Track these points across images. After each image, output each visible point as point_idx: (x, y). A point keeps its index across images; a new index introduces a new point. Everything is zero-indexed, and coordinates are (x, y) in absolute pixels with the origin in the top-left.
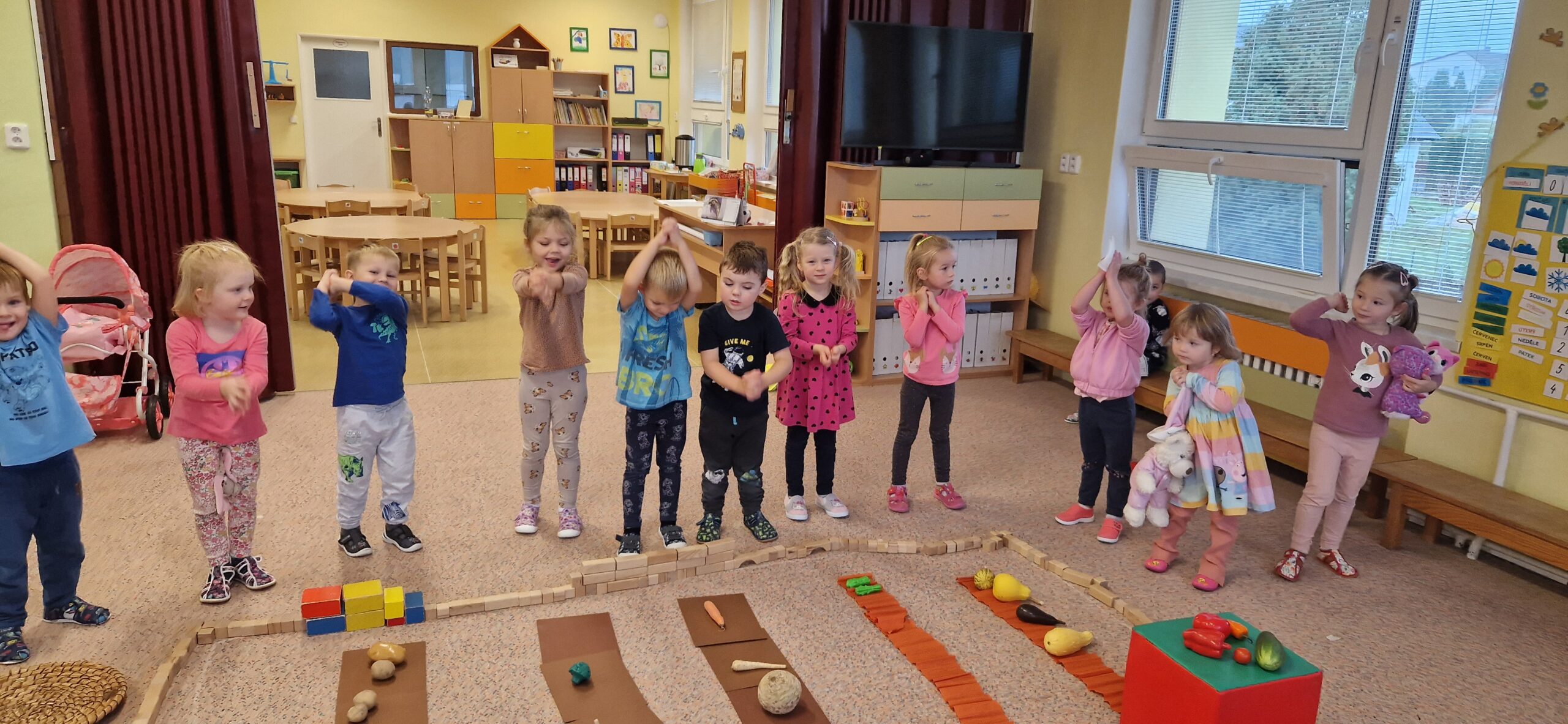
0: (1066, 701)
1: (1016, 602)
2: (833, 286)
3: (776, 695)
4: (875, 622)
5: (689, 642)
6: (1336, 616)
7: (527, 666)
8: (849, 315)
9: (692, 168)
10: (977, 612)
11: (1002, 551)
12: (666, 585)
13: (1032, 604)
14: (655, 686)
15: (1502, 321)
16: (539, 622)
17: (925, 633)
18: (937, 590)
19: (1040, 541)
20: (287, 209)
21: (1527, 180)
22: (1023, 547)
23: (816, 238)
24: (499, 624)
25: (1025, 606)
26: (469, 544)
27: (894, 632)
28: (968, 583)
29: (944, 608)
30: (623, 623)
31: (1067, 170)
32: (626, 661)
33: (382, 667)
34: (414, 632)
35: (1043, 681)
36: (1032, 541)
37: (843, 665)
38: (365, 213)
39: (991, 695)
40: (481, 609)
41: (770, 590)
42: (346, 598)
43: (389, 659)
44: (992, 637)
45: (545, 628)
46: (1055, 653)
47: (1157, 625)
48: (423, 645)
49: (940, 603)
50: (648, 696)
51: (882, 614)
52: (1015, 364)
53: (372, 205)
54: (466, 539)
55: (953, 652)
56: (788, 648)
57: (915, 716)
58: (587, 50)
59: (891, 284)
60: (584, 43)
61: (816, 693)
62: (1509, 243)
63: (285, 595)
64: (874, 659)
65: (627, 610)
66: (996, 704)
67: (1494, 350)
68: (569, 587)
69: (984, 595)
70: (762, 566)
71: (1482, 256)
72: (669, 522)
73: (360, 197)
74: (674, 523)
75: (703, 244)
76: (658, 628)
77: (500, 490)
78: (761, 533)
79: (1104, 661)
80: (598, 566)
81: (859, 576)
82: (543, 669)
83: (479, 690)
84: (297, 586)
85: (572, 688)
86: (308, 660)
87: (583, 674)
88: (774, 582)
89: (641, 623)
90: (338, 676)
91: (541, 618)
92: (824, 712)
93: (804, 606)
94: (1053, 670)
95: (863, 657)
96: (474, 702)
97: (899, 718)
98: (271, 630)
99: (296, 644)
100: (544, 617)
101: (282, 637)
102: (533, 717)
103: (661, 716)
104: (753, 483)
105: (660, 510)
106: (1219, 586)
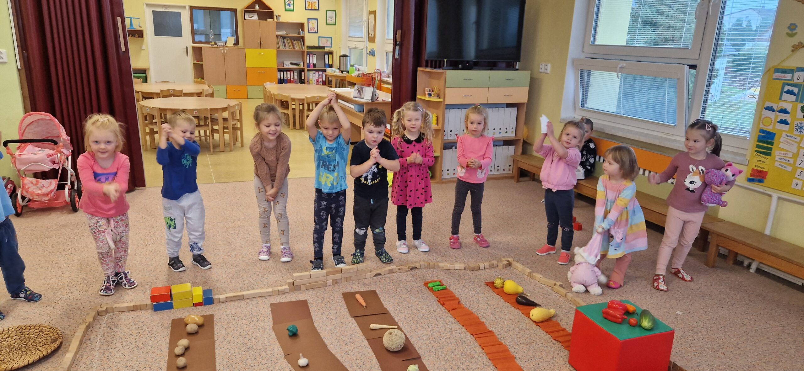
0: (541, 345)
1: (516, 294)
2: (421, 132)
3: (392, 341)
4: (443, 305)
5: (348, 314)
6: (681, 301)
7: (266, 327)
8: (429, 148)
9: (348, 72)
10: (496, 299)
11: (508, 268)
12: (336, 285)
13: (524, 296)
14: (331, 337)
15: (770, 149)
16: (272, 305)
17: (468, 310)
18: (475, 288)
19: (528, 264)
20: (140, 93)
21: (785, 75)
22: (519, 266)
23: (412, 108)
24: (251, 305)
25: (520, 297)
26: (235, 265)
27: (452, 310)
28: (491, 285)
29: (478, 298)
30: (314, 305)
31: (543, 72)
32: (316, 324)
33: (192, 327)
34: (208, 309)
35: (529, 335)
36: (524, 264)
37: (427, 326)
38: (181, 96)
39: (503, 342)
40: (241, 298)
41: (389, 288)
42: (173, 293)
43: (195, 323)
44: (503, 312)
45: (274, 307)
46: (536, 320)
47: (589, 307)
48: (212, 316)
49: (476, 295)
50: (327, 342)
51: (446, 300)
52: (515, 173)
53: (184, 92)
54: (234, 262)
55: (483, 320)
56: (398, 318)
57: (464, 352)
58: (293, 10)
59: (451, 131)
60: (292, 6)
61: (412, 341)
62: (775, 108)
63: (142, 291)
64: (443, 323)
65: (316, 298)
66: (505, 346)
67: (765, 164)
68: (287, 287)
69: (499, 291)
70: (385, 276)
71: (761, 115)
72: (337, 253)
73: (178, 87)
74: (340, 255)
75: (354, 111)
76: (332, 307)
77: (251, 238)
78: (384, 259)
79: (561, 324)
80: (301, 276)
81: (435, 281)
82: (274, 328)
83: (241, 339)
84: (148, 286)
85: (288, 337)
86: (154, 324)
87: (294, 331)
88: (391, 284)
89: (323, 305)
90: (169, 332)
91: (273, 302)
92: (417, 350)
93: (406, 296)
94: (535, 329)
95: (437, 322)
96: (239, 345)
97: (455, 353)
98: (135, 308)
99: (148, 315)
100: (274, 302)
101: (141, 312)
102: (269, 352)
103: (334, 352)
104: (380, 234)
105: (333, 248)
106: (621, 286)
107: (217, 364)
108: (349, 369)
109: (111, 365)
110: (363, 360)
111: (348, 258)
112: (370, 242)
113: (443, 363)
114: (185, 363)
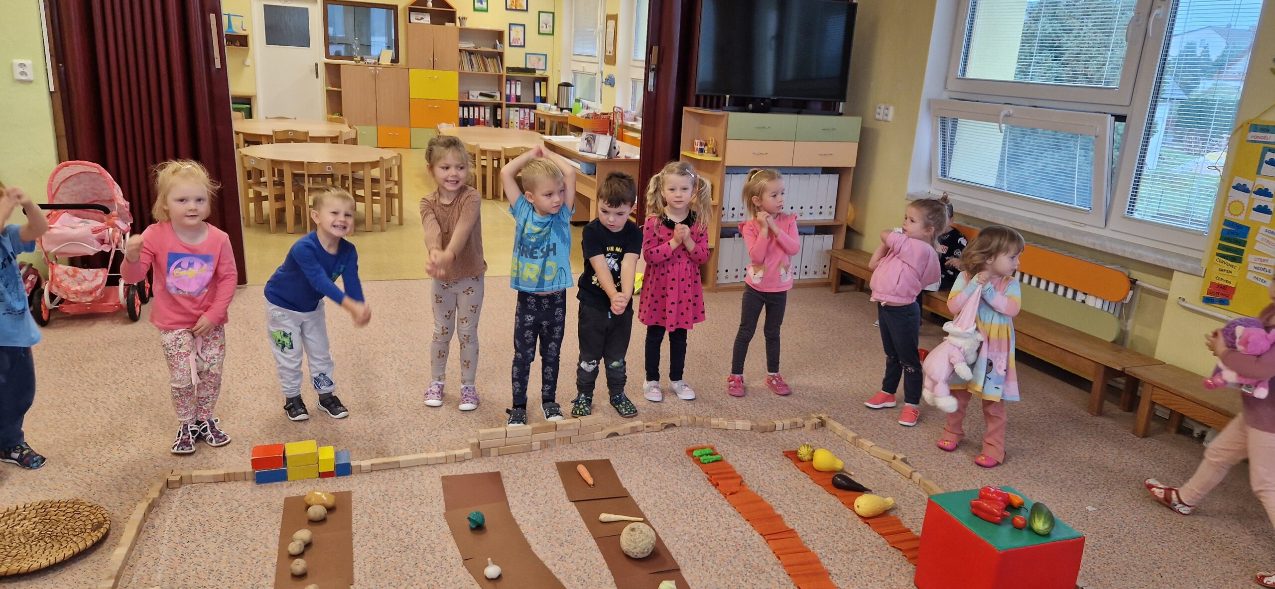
0: (871, 554)
1: (832, 472)
2: (690, 211)
3: (635, 542)
4: (716, 485)
5: (565, 497)
6: (1093, 490)
7: (433, 513)
9: (571, 110)
10: (800, 479)
11: (821, 429)
12: (546, 450)
13: (845, 474)
14: (537, 533)
15: (1241, 252)
16: (444, 478)
17: (757, 496)
18: (767, 461)
19: (851, 423)
20: (241, 136)
21: (1268, 135)
22: (838, 426)
23: (677, 170)
24: (411, 478)
25: (840, 476)
26: (387, 412)
27: (732, 494)
28: (792, 455)
29: (772, 476)
30: (511, 480)
31: (881, 118)
32: (513, 511)
33: (316, 511)
34: (342, 483)
35: (852, 537)
36: (845, 423)
37: (690, 519)
38: (305, 141)
39: (810, 547)
40: (395, 466)
41: (630, 456)
42: (287, 454)
43: (321, 504)
44: (812, 499)
45: (447, 481)
46: (863, 514)
47: (948, 495)
48: (349, 494)
49: (769, 471)
50: (531, 540)
51: (722, 479)
52: (833, 278)
53: (310, 135)
54: (385, 408)
55: (779, 512)
56: (645, 505)
57: (748, 562)
58: (487, 11)
59: (733, 209)
60: (485, 4)
61: (668, 542)
62: (1250, 187)
63: (238, 450)
64: (715, 515)
65: (514, 470)
66: (815, 555)
67: (1232, 275)
68: (468, 450)
69: (806, 466)
70: (625, 437)
71: (1227, 197)
72: (549, 398)
73: (301, 127)
74: (553, 401)
76: (539, 485)
77: (412, 370)
78: (624, 410)
79: (903, 522)
80: (491, 434)
81: (703, 448)
82: (446, 516)
83: (394, 531)
84: (248, 443)
85: (470, 532)
86: (256, 504)
87: (479, 521)
88: (635, 450)
89: (525, 480)
90: (280, 518)
91: (445, 475)
92: (674, 557)
93: (658, 470)
94: (862, 529)
95: (706, 514)
96: (390, 541)
97: (734, 564)
98: (228, 478)
99: (247, 490)
100: (447, 474)
101: (235, 483)
102: (438, 554)
103: (541, 556)
104: (619, 370)
105: (542, 391)
106: (998, 464)
107: (356, 571)
108: (566, 584)
109: (186, 568)
110: (587, 570)
111: (567, 407)
112: (601, 383)
113: (715, 579)
114: (304, 569)
